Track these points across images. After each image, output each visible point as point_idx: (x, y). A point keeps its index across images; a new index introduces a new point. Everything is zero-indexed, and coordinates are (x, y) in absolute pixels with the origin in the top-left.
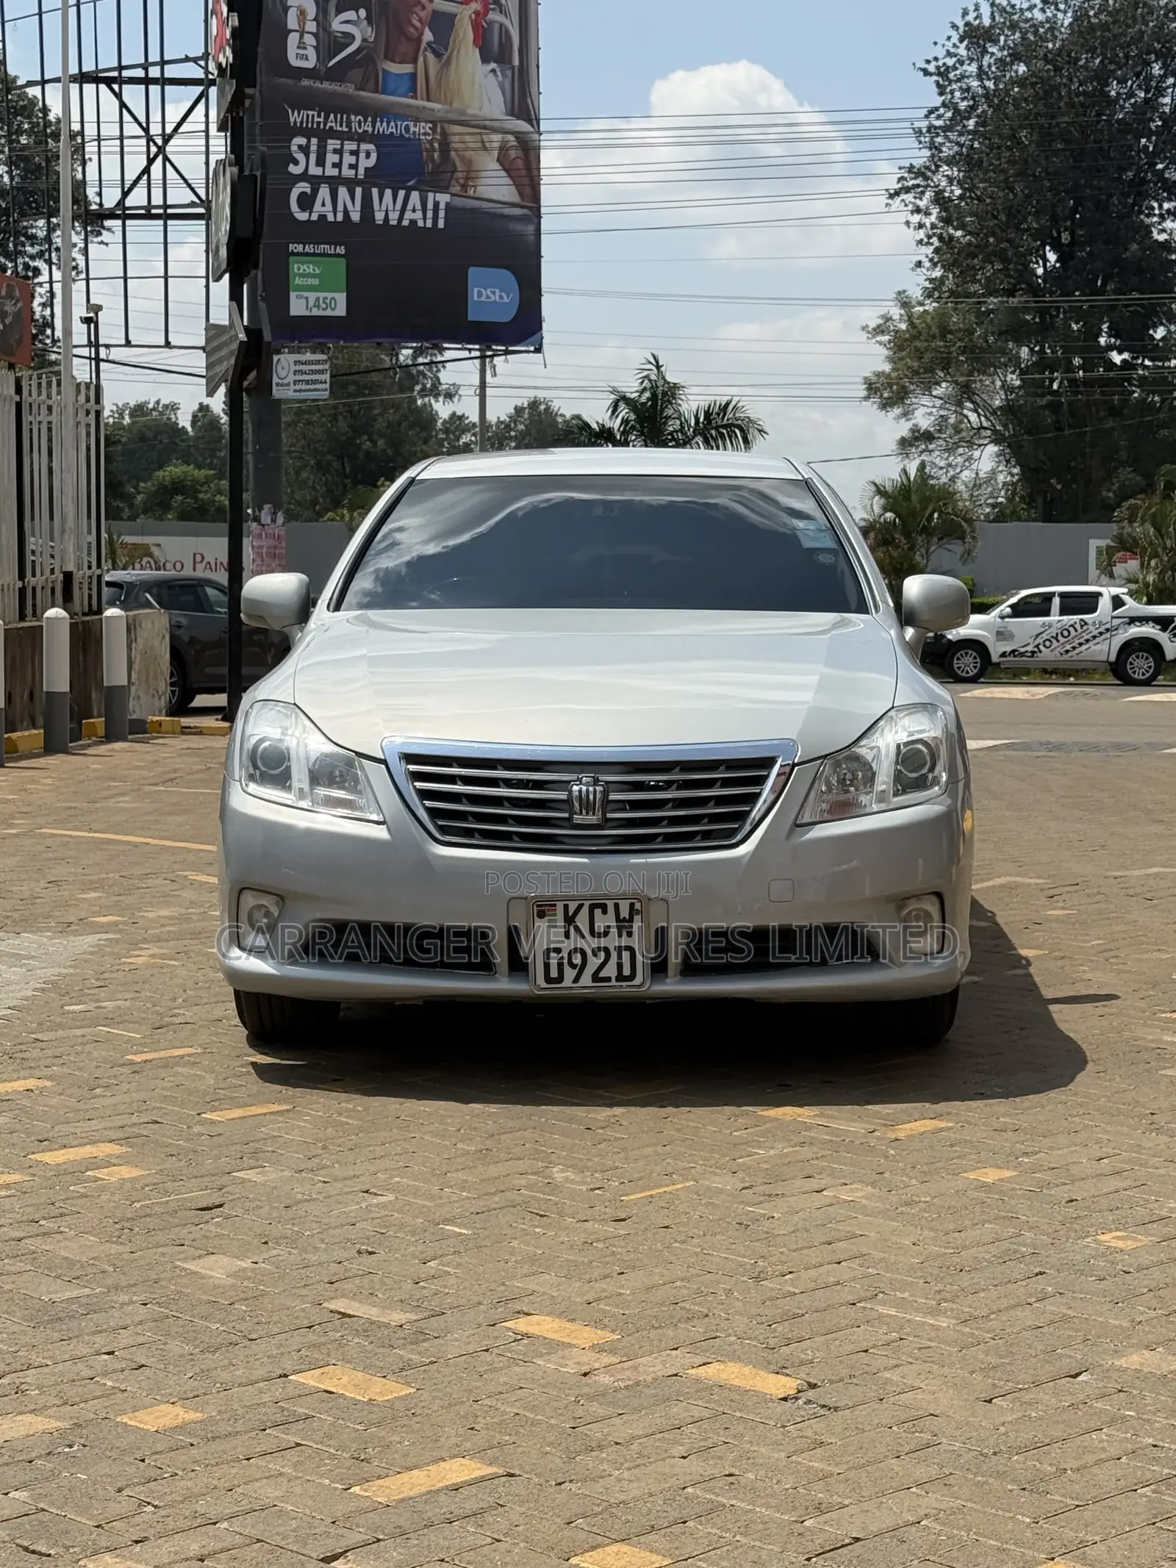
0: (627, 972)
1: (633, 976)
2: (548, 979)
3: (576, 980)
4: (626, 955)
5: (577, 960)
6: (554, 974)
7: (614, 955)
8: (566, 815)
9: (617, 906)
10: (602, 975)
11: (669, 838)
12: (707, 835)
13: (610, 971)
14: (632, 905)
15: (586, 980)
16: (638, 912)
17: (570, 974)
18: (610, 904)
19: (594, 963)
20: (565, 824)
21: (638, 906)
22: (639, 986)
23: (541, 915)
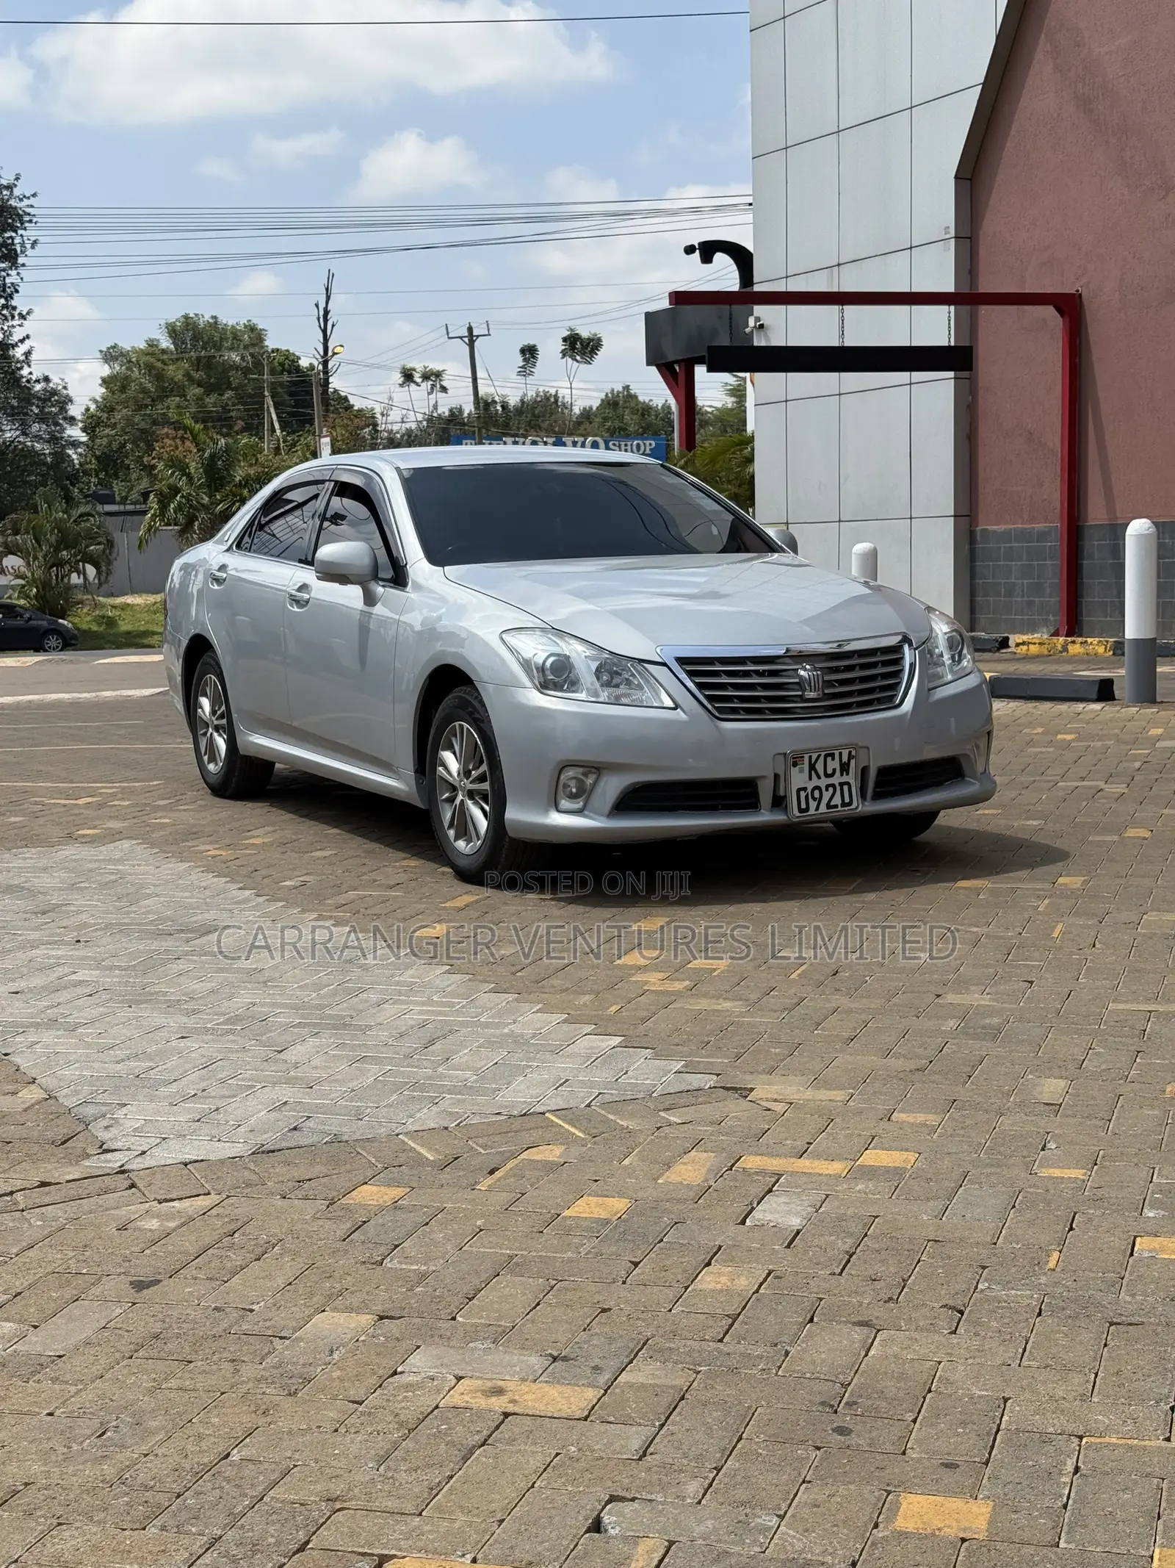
0: (847, 800)
1: (850, 803)
2: (801, 810)
3: (817, 809)
4: (846, 788)
5: (817, 794)
6: (803, 806)
7: (838, 788)
8: (800, 693)
9: (840, 754)
10: (832, 803)
11: (860, 704)
12: (879, 700)
14: (850, 752)
15: (823, 808)
17: (813, 805)
18: (837, 753)
19: (827, 796)
20: (798, 699)
21: (853, 753)
23: (795, 765)
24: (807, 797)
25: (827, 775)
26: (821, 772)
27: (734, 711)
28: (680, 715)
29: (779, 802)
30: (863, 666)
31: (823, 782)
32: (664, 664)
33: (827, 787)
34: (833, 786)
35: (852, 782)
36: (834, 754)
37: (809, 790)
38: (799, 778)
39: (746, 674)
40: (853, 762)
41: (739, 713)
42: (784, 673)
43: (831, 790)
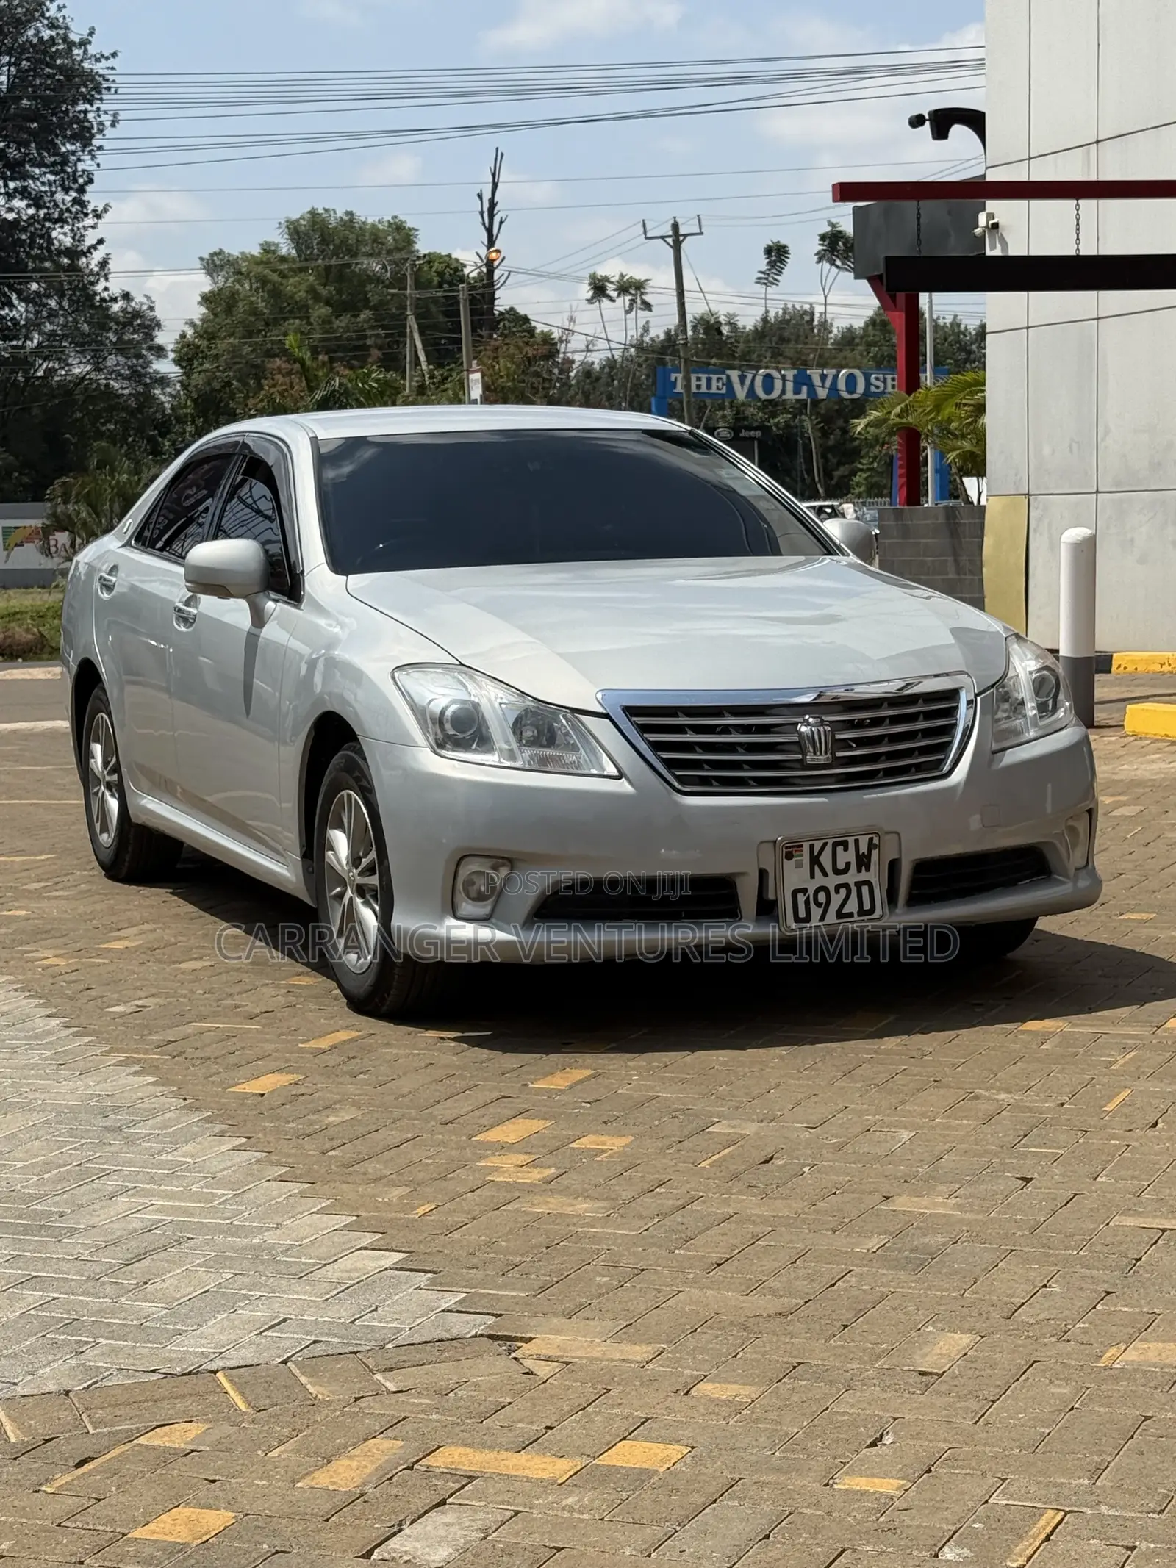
0: (867, 906)
1: (872, 910)
3: (822, 919)
4: (865, 889)
5: (822, 897)
6: (802, 914)
8: (800, 756)
9: (857, 842)
10: (845, 911)
12: (919, 768)
13: (852, 906)
14: (871, 839)
15: (831, 917)
16: (875, 846)
17: (816, 912)
18: (851, 840)
19: (836, 900)
20: (798, 765)
21: (876, 841)
22: (879, 919)
23: (789, 856)
24: (807, 902)
25: (837, 872)
26: (828, 868)
27: (705, 781)
28: (624, 787)
29: (767, 909)
30: (895, 720)
31: (831, 882)
32: (606, 716)
33: (838, 888)
34: (846, 886)
35: (875, 881)
36: (847, 842)
37: (811, 892)
38: (795, 876)
39: (726, 730)
40: (875, 853)
41: (711, 785)
42: (776, 729)
43: (843, 892)
